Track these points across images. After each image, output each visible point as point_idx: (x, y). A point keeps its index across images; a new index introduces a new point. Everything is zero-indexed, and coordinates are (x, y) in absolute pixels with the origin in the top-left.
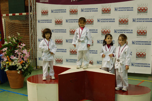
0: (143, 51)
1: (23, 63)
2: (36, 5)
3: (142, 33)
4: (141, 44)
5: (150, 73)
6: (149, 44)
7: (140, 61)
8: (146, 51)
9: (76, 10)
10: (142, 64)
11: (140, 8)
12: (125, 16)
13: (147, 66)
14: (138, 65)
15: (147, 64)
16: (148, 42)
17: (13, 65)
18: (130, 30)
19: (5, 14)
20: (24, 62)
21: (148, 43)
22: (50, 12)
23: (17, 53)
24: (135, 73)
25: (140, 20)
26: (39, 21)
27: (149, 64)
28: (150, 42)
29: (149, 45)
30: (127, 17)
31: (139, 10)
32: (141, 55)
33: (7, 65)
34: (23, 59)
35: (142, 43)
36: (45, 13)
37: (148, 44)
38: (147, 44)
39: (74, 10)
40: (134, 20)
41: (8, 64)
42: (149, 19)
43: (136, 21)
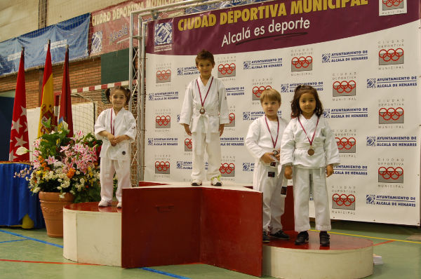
0: (396, 162)
1: (75, 175)
2: (145, 59)
3: (391, 116)
4: (390, 145)
5: (416, 223)
6: (411, 145)
7: (390, 189)
8: (403, 162)
9: (232, 66)
10: (394, 197)
11: (385, 52)
12: (348, 75)
13: (409, 203)
14: (385, 200)
15: (407, 198)
16: (408, 138)
17: (50, 178)
18: (360, 109)
19: (88, 88)
20: (78, 173)
21: (408, 142)
22: (174, 75)
23: (66, 152)
24: (376, 222)
25: (385, 82)
26: (150, 97)
27: (412, 198)
28: (412, 138)
29: (412, 147)
30: (353, 75)
31: (383, 57)
32: (390, 175)
33: (39, 179)
34: (75, 166)
35: (391, 143)
36: (163, 77)
37: (408, 145)
38: (405, 145)
39: (227, 66)
40: (370, 84)
41: (41, 176)
42: (408, 78)
43: (376, 84)
